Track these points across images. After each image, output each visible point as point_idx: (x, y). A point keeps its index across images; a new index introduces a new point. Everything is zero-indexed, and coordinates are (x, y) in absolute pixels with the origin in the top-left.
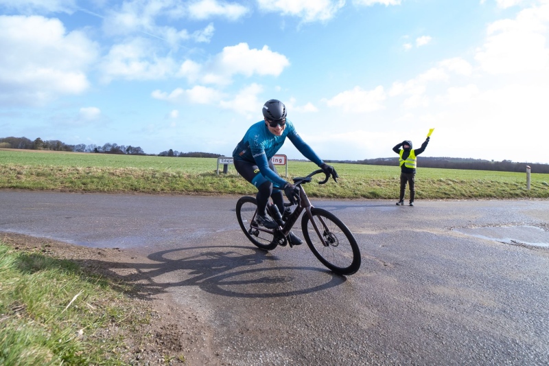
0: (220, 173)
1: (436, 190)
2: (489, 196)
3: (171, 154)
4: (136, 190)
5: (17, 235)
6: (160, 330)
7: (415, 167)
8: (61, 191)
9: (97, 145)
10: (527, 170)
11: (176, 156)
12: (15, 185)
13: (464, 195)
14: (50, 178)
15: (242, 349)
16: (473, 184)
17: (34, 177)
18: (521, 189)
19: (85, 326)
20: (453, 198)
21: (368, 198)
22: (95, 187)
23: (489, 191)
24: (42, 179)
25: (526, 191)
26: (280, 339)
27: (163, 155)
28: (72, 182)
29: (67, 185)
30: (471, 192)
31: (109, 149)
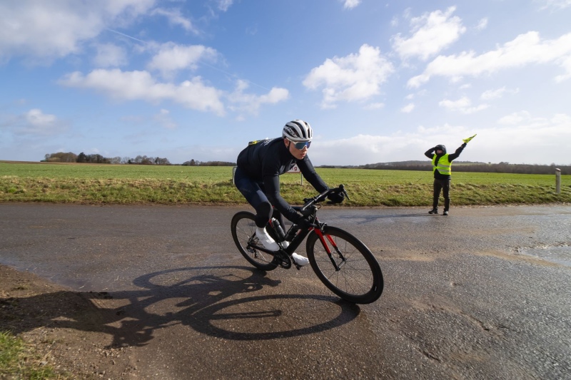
1: (459, 196)
2: (518, 202)
3: (192, 163)
4: (153, 201)
7: (450, 173)
8: (82, 204)
10: (557, 172)
11: (197, 165)
12: (39, 198)
13: (490, 201)
14: (73, 190)
16: (495, 188)
17: (59, 190)
20: (479, 204)
21: (388, 205)
22: (113, 199)
23: (515, 196)
24: (66, 191)
25: (556, 195)
27: (186, 164)
28: (93, 194)
29: (88, 197)
30: (496, 197)
31: (140, 161)
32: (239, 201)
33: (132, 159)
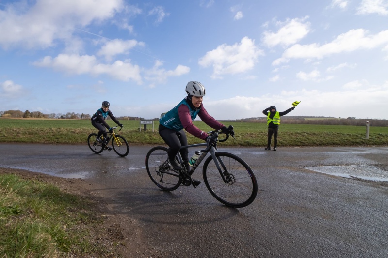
0: (142, 130)
1: (294, 140)
5: (22, 170)
6: (110, 227)
7: (279, 124)
8: (44, 144)
9: (63, 114)
13: (315, 143)
14: (37, 135)
15: (160, 240)
16: (322, 135)
17: (27, 135)
18: (361, 138)
19: (67, 223)
20: (307, 146)
22: (63, 141)
23: (335, 140)
24: (32, 136)
25: (365, 140)
26: (184, 235)
28: (49, 138)
29: (47, 139)
30: (320, 141)
31: (70, 116)
32: (143, 142)
33: (64, 115)
